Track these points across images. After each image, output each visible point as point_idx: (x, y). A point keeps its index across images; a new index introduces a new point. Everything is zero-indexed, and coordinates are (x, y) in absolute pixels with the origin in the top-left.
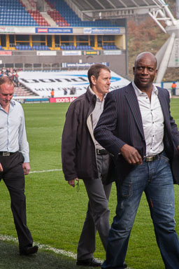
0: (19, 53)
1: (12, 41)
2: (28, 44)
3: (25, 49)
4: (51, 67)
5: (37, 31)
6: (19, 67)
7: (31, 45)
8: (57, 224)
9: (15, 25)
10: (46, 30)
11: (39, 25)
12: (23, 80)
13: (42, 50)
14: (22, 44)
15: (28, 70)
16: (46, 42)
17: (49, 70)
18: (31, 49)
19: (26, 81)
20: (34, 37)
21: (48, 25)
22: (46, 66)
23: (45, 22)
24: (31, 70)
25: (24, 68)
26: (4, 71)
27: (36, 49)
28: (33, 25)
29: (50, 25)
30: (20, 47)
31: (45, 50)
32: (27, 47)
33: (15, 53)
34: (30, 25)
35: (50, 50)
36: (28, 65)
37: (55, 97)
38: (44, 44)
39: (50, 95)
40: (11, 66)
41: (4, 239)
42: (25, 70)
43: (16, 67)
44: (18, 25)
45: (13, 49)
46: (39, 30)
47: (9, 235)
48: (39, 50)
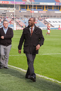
0: (49, 12)
1: (46, 8)
2: (52, 9)
3: (51, 11)
4: (60, 17)
5: (55, 4)
6: (48, 17)
7: (53, 9)
8: (59, 73)
9: (48, 2)
10: (59, 4)
11: (56, 2)
12: (49, 21)
13: (57, 11)
14: (50, 9)
15: (51, 18)
16: (58, 8)
17: (59, 18)
18: (53, 11)
19: (50, 22)
20: (54, 6)
21: (59, 2)
22: (58, 17)
23: (58, 1)
24: (52, 18)
25: (50, 17)
26: (43, 18)
27: (54, 11)
28: (54, 2)
29: (60, 2)
30: (49, 10)
31: (58, 11)
32: (51, 10)
33: (47, 12)
34: (53, 2)
35: (60, 11)
36: (51, 16)
37: (60, 28)
38: (58, 9)
39: (59, 27)
40: (45, 16)
41: (41, 77)
42: (50, 18)
43: (47, 17)
44: (49, 2)
45: (47, 10)
46: (56, 4)
47: (43, 75)
48: (56, 11)
